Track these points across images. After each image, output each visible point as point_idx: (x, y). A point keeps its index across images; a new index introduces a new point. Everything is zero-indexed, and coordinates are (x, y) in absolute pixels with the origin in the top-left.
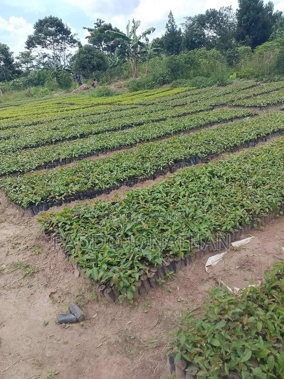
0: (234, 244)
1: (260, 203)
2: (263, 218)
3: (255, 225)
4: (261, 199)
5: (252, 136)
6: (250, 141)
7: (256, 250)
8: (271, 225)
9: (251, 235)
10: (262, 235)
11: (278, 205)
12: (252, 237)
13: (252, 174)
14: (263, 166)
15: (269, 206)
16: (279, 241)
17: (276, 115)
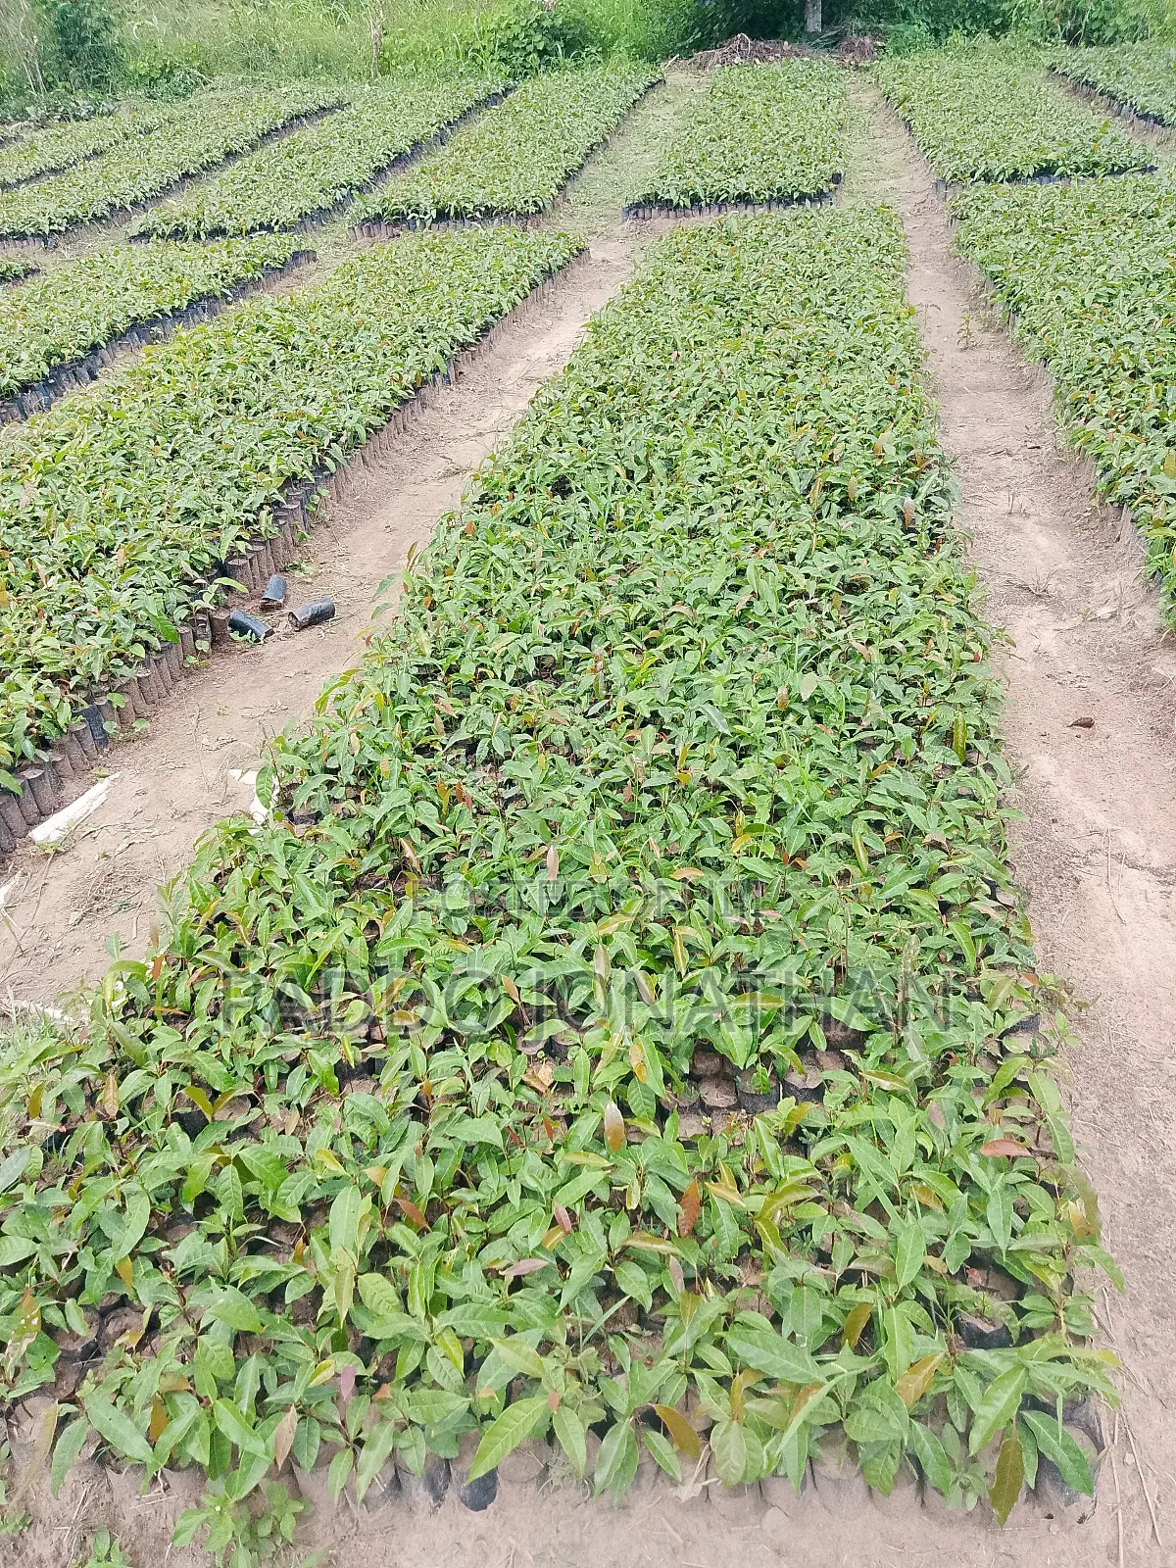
0: (38, 834)
1: (101, 631)
2: (135, 687)
3: (110, 727)
4: (103, 613)
5: (23, 365)
6: (25, 387)
7: (139, 821)
8: (176, 705)
9: (105, 771)
10: (150, 756)
11: (176, 618)
12: (112, 777)
13: (48, 527)
14: (91, 478)
15: (143, 634)
16: (216, 755)
17: (112, 263)
